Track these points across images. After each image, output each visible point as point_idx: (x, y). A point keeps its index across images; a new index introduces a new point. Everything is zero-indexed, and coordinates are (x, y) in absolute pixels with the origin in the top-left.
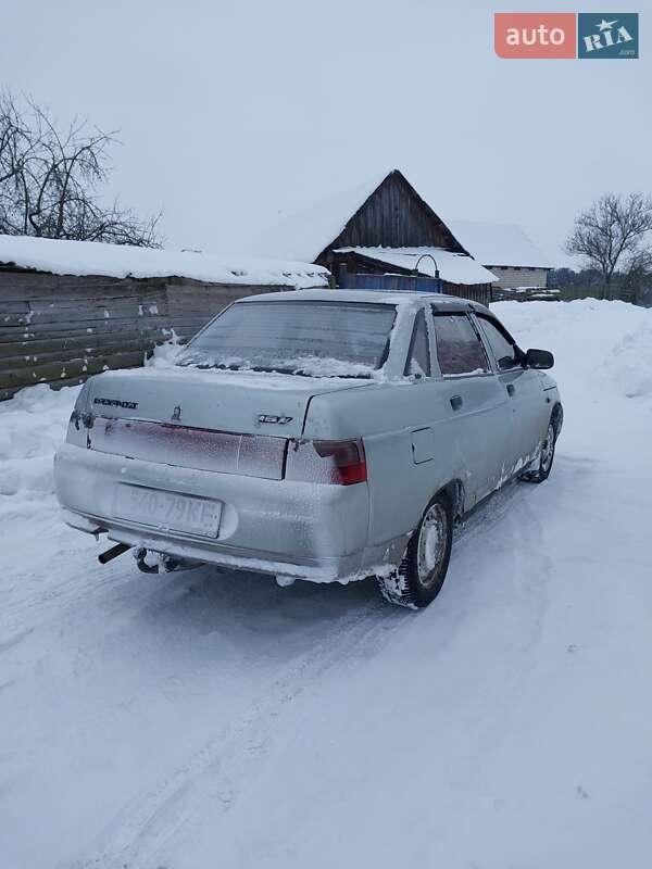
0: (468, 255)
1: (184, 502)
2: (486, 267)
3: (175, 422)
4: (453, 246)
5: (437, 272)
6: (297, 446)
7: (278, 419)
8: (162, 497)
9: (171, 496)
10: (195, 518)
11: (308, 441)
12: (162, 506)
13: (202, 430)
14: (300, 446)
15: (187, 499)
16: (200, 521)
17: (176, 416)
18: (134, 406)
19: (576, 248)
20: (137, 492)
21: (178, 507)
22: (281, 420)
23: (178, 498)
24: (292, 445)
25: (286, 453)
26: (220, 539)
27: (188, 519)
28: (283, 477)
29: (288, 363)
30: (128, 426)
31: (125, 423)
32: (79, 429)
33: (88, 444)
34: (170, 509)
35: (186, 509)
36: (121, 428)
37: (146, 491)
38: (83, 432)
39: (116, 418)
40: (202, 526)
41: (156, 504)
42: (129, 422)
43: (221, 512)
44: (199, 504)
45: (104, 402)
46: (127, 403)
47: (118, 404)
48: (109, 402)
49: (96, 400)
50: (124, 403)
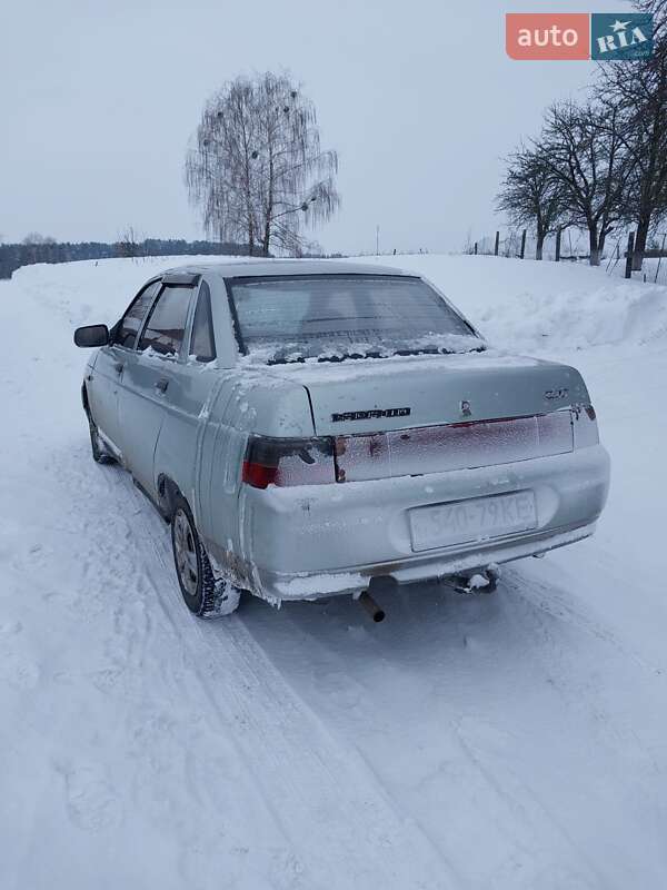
1: (495, 505)
6: (577, 415)
7: (560, 393)
10: (511, 517)
11: (581, 408)
12: (472, 517)
16: (517, 517)
17: (467, 412)
18: (408, 412)
20: (438, 512)
21: (491, 512)
22: (562, 395)
23: (488, 502)
24: (574, 416)
25: (572, 423)
26: (540, 526)
27: (505, 520)
28: (574, 447)
30: (405, 437)
31: (398, 435)
32: (313, 461)
33: (339, 476)
34: (483, 517)
35: (500, 511)
36: (395, 443)
37: (449, 506)
38: (324, 464)
39: (381, 433)
40: (522, 521)
41: (465, 517)
42: (404, 432)
43: (535, 500)
44: (511, 499)
45: (353, 416)
46: (396, 411)
47: (379, 414)
48: (364, 415)
49: (336, 418)
50: (390, 411)
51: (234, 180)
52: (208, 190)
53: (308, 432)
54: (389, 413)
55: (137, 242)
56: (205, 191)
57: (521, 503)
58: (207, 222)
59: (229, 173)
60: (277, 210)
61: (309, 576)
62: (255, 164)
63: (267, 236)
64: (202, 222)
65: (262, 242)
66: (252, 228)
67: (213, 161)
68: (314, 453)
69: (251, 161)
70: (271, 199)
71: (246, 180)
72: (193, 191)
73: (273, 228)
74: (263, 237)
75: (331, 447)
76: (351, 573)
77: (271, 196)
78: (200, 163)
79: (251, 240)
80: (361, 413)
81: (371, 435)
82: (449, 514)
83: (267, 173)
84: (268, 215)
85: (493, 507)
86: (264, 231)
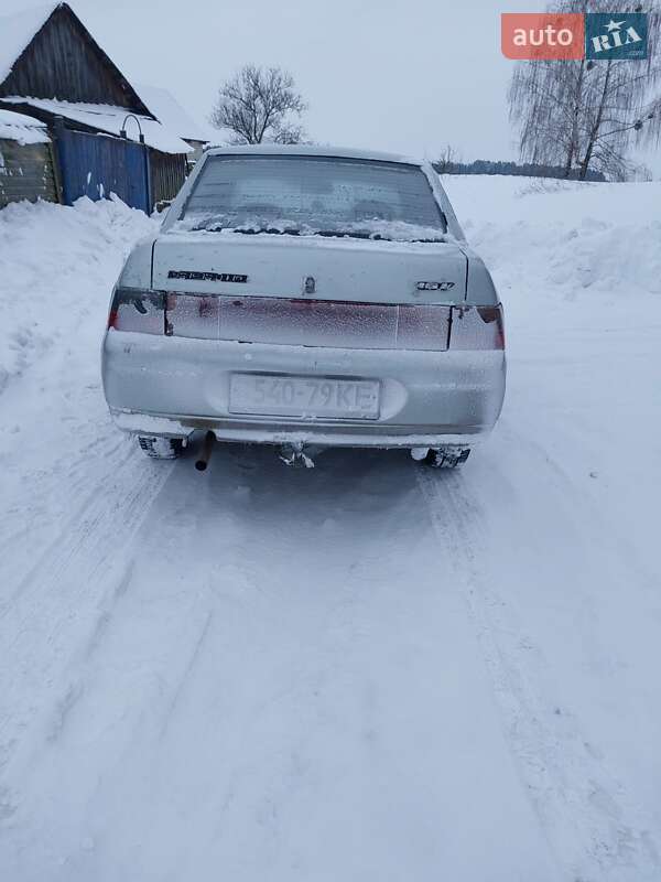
0: (154, 119)
1: (330, 387)
2: (185, 140)
3: (307, 296)
4: (136, 107)
5: (142, 137)
6: (462, 313)
7: (440, 285)
8: (300, 384)
9: (315, 381)
10: (347, 402)
11: (471, 307)
12: (300, 393)
13: (347, 303)
14: (465, 314)
15: (335, 383)
16: (354, 404)
17: (310, 288)
18: (244, 279)
19: (223, 122)
20: (263, 382)
21: (323, 393)
22: (442, 287)
23: (322, 382)
24: (456, 313)
25: (450, 321)
26: (381, 419)
27: (339, 404)
28: (448, 347)
29: (358, 227)
30: (237, 303)
31: (230, 300)
32: (145, 312)
33: (168, 329)
34: (312, 397)
35: (335, 394)
36: (227, 307)
37: (275, 379)
38: (155, 316)
39: (214, 296)
40: (358, 408)
41: (293, 392)
42: (237, 299)
43: (381, 392)
44: (350, 386)
45: (187, 275)
46: (231, 276)
47: (214, 277)
48: (199, 276)
49: (172, 275)
50: (225, 276)
51: (561, 93)
52: (531, 106)
53: (145, 285)
54: (224, 278)
55: (453, 161)
56: (527, 108)
57: (362, 392)
58: (524, 141)
59: (557, 86)
60: (604, 128)
61: (132, 413)
62: (589, 76)
63: (588, 158)
64: (519, 140)
65: (581, 164)
66: (572, 148)
67: (543, 74)
68: (147, 304)
69: (586, 73)
70: (599, 116)
71: (576, 93)
72: (516, 106)
73: (596, 149)
74: (582, 159)
75: (164, 300)
76: (172, 419)
77: (600, 112)
78: (527, 75)
79: (569, 163)
80: (196, 274)
81: (204, 295)
82: (276, 386)
83: (601, 86)
84: (593, 134)
85: (327, 390)
86: (585, 153)
